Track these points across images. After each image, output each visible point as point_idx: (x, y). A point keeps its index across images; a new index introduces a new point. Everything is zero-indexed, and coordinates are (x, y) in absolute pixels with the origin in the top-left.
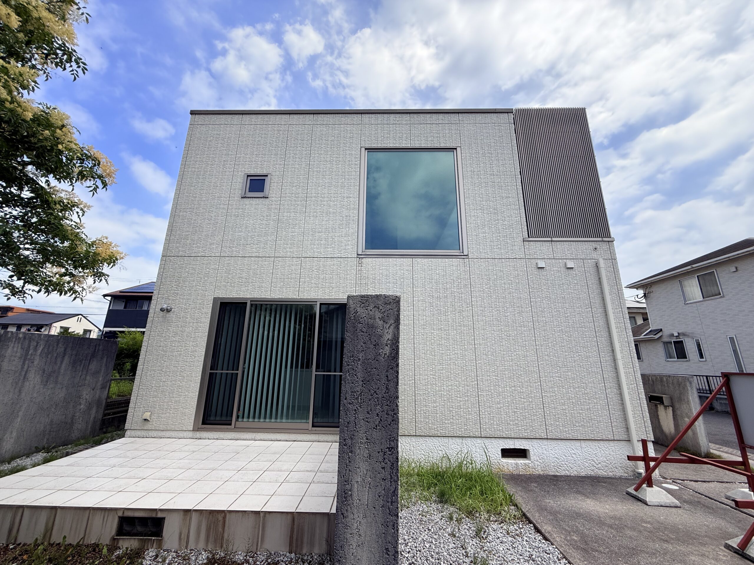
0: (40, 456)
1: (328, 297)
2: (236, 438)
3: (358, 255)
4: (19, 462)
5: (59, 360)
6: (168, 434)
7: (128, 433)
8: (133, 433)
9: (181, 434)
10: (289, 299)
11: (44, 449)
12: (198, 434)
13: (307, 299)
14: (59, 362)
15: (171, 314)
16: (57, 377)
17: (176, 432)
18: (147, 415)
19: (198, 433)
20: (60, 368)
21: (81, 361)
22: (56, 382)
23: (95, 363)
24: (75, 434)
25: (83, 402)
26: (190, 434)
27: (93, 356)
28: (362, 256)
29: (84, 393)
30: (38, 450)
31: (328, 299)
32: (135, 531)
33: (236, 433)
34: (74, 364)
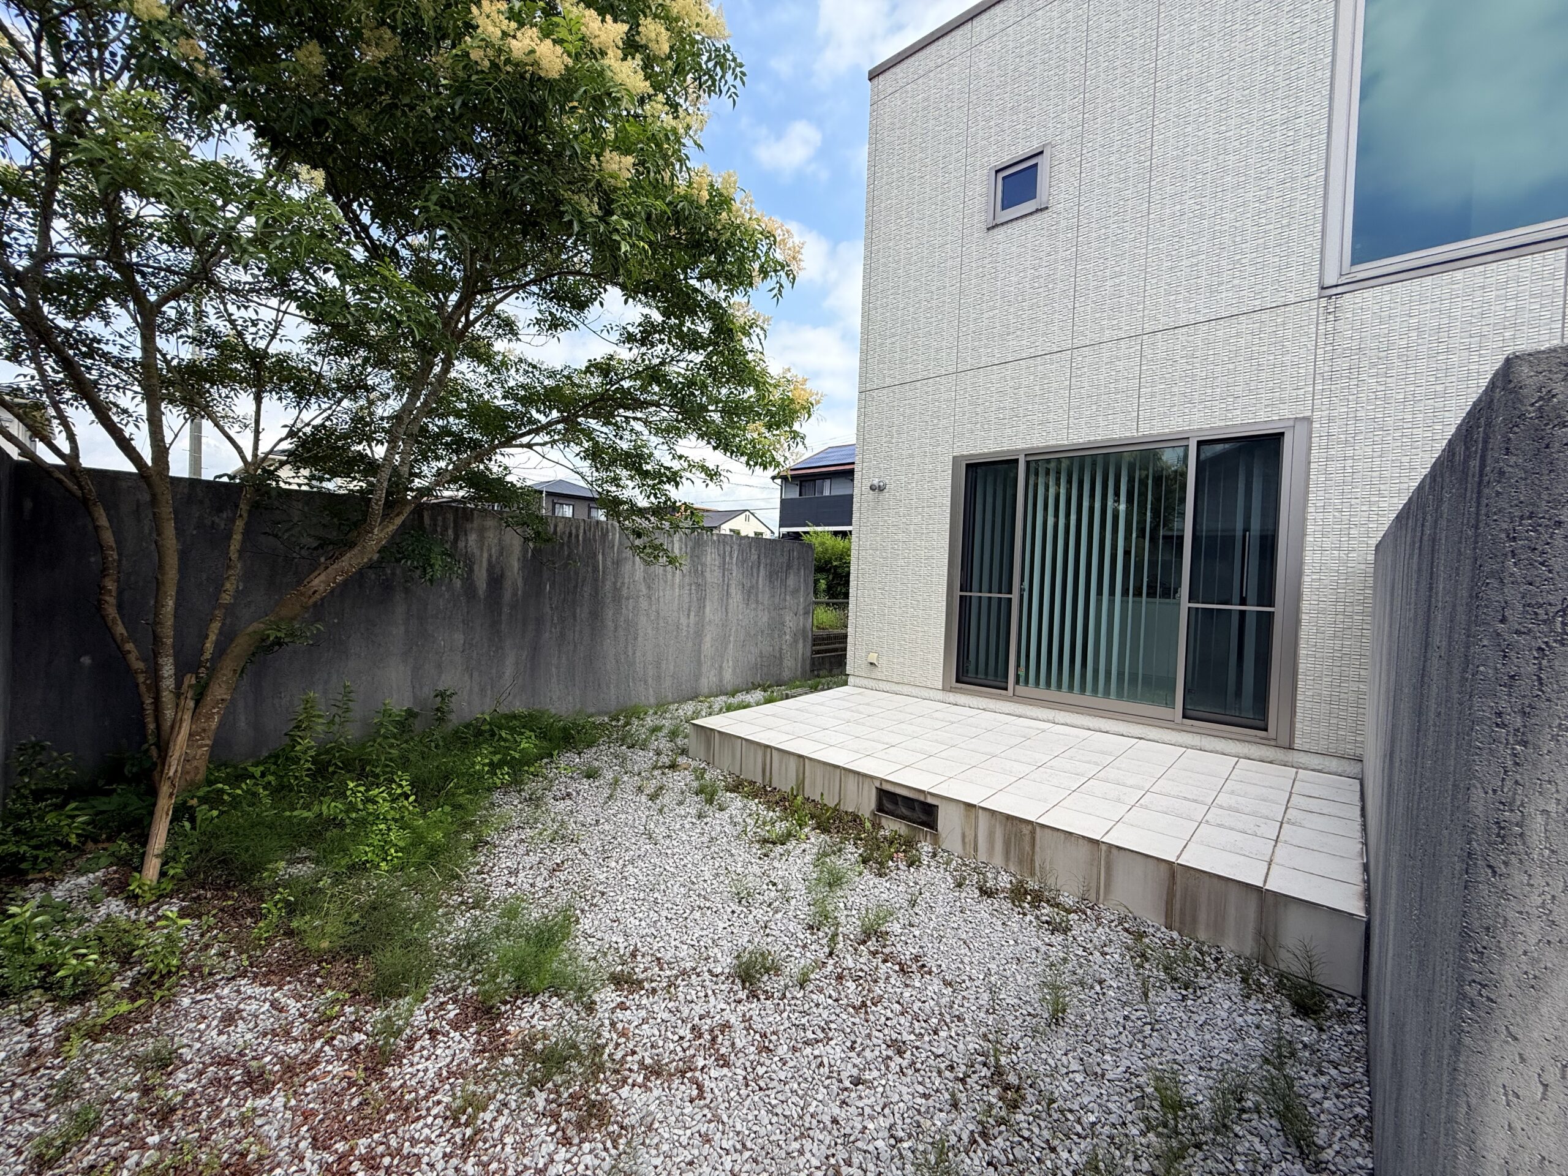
0: (758, 695)
1: (1223, 424)
2: (1017, 713)
3: (1323, 288)
4: (740, 697)
5: (755, 570)
6: (906, 689)
7: (851, 679)
8: (858, 681)
9: (925, 693)
10: (1114, 439)
11: (759, 686)
12: (952, 697)
13: (1159, 435)
14: (755, 575)
15: (886, 494)
16: (757, 595)
17: (917, 689)
18: (873, 657)
19: (951, 694)
20: (757, 583)
21: (777, 573)
22: (757, 602)
23: (792, 576)
24: (786, 674)
25: (788, 631)
26: (940, 695)
27: (789, 567)
28: (1339, 290)
29: (787, 618)
30: (755, 687)
31: (1220, 428)
32: (898, 812)
33: (1017, 705)
34: (771, 576)
